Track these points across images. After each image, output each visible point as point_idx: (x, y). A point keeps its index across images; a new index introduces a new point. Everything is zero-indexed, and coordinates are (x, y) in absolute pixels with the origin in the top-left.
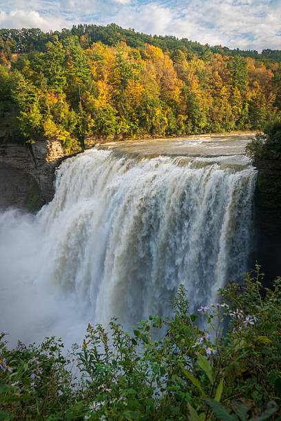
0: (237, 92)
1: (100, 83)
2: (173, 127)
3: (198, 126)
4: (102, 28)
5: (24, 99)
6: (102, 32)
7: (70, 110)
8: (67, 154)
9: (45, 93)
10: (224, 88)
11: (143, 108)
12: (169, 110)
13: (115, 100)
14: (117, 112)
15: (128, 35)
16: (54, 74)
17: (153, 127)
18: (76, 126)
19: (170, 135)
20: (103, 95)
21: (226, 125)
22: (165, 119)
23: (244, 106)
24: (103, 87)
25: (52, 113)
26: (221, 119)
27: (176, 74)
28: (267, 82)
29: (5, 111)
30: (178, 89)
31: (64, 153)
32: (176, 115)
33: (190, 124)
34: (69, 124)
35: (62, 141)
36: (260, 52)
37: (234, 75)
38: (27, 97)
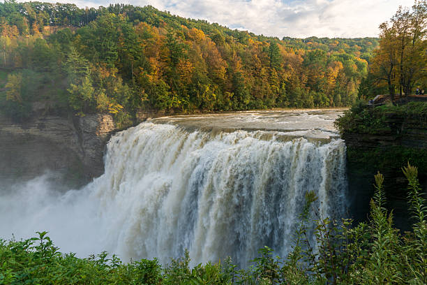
0: (275, 73)
1: (152, 60)
2: (220, 103)
3: (242, 102)
4: (139, 9)
5: (76, 72)
6: (140, 12)
7: (123, 84)
8: (118, 128)
9: (97, 66)
10: (263, 69)
11: (194, 85)
12: (216, 87)
13: (167, 76)
14: (169, 87)
15: (165, 17)
16: (107, 49)
17: (203, 103)
18: (129, 100)
19: (218, 110)
20: (155, 71)
21: (268, 102)
22: (214, 95)
23: (281, 85)
24: (155, 63)
25: (105, 86)
26: (262, 97)
27: (220, 55)
28: (298, 65)
29: (45, 83)
30: (223, 68)
31: (115, 126)
32: (223, 91)
33: (236, 100)
34: (123, 98)
35: (113, 115)
36: (281, 39)
37: (271, 58)
38: (78, 70)
